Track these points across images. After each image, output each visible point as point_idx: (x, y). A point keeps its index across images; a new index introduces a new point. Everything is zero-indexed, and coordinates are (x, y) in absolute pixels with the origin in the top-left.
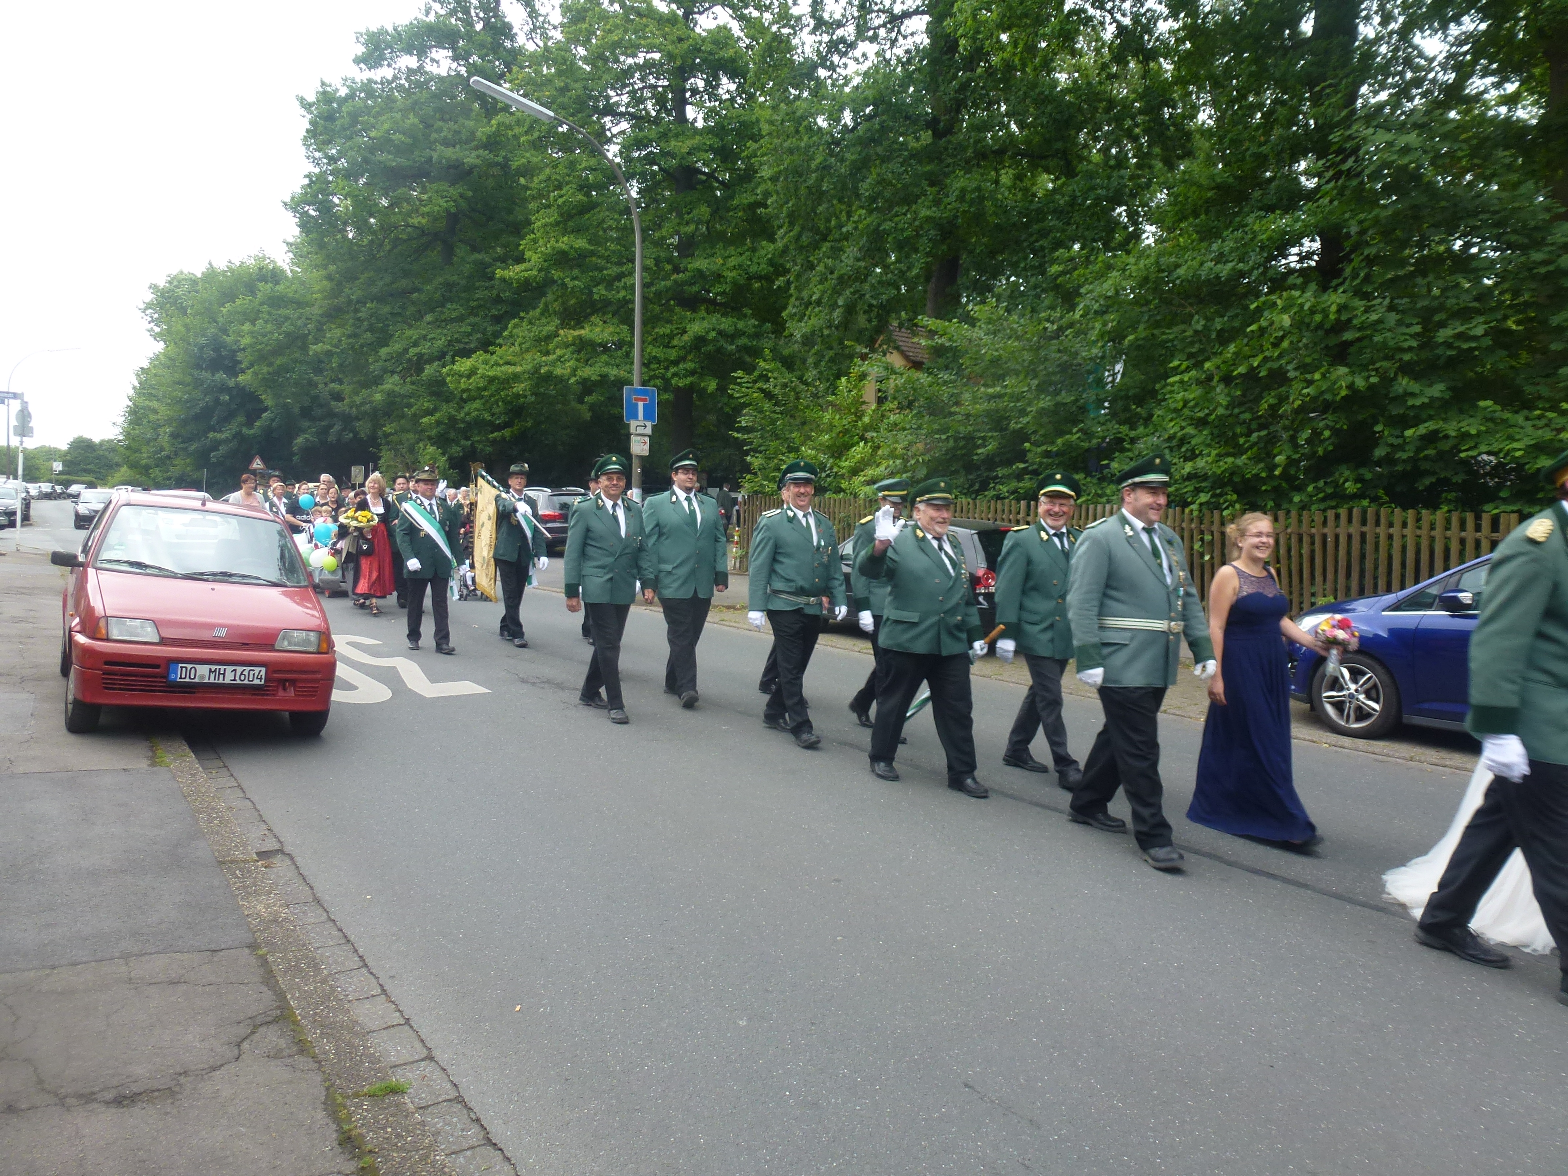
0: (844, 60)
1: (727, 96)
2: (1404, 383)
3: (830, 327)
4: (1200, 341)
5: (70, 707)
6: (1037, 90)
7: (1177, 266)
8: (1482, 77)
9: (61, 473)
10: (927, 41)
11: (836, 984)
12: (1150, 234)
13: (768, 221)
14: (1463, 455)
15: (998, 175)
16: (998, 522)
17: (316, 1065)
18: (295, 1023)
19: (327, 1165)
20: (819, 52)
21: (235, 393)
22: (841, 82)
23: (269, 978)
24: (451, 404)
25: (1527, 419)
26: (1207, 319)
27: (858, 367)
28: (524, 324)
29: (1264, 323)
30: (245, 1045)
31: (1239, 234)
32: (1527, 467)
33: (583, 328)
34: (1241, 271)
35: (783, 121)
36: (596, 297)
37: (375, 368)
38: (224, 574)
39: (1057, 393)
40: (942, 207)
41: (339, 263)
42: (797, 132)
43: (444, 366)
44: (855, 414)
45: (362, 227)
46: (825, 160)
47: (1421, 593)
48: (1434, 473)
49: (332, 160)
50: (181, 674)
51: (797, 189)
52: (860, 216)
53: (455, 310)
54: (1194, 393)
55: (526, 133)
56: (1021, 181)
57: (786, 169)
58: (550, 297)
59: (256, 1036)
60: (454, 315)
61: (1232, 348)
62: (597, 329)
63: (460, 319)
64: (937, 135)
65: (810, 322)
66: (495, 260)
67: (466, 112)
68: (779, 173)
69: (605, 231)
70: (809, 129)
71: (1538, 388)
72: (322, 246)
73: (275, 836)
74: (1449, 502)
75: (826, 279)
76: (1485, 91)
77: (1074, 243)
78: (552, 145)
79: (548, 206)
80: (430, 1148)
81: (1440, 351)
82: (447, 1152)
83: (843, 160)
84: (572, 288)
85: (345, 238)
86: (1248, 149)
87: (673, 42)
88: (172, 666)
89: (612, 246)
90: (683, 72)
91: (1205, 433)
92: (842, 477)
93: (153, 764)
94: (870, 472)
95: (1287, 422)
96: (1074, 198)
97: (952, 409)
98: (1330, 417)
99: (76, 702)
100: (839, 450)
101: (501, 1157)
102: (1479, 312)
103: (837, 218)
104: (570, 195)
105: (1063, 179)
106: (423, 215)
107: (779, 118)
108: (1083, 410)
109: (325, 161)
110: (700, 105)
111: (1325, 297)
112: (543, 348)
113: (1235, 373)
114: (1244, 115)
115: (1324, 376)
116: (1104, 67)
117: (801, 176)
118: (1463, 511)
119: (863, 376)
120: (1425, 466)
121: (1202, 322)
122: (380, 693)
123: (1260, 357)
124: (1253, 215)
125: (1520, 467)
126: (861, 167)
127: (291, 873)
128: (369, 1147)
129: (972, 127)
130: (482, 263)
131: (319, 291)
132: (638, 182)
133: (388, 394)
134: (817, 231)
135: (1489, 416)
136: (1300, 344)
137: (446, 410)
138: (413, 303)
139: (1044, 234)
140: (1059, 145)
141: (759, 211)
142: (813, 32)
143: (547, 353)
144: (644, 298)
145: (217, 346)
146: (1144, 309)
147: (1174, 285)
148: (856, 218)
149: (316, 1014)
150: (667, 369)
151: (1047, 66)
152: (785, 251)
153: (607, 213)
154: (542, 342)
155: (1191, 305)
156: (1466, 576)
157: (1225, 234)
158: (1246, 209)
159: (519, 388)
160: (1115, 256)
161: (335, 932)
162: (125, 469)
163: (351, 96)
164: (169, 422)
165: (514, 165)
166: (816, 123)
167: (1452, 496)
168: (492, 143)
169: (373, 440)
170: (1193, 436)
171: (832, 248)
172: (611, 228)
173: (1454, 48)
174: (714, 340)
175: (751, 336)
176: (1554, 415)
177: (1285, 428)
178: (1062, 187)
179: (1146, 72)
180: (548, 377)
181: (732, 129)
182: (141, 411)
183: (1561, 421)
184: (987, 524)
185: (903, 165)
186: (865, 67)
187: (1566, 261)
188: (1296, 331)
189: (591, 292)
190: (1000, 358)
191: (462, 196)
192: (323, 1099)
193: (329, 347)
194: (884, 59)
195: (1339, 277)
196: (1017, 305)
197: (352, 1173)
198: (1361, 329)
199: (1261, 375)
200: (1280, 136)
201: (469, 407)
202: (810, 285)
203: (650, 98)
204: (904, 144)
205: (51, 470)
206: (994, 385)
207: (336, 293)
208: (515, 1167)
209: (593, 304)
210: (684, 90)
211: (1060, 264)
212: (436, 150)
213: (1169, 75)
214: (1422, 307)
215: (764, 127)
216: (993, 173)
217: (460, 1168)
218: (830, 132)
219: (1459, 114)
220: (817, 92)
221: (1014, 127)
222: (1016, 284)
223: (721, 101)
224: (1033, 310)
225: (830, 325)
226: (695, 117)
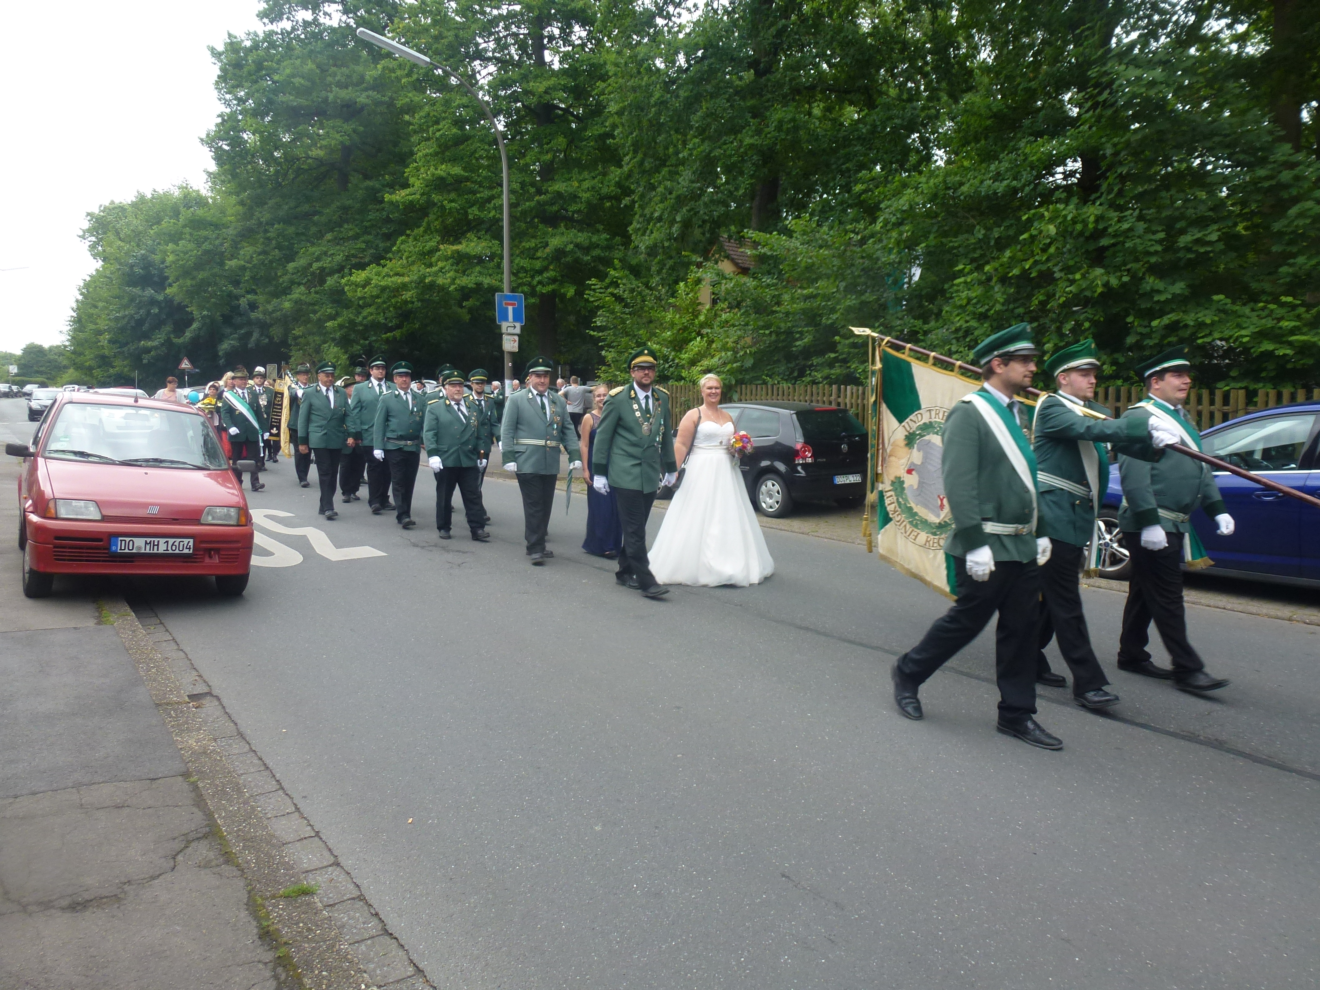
0: (678, 10)
1: (579, 42)
2: (1151, 282)
3: (670, 239)
4: (981, 248)
5: (27, 576)
6: (842, 35)
7: (961, 184)
8: (1217, 19)
9: (17, 375)
11: (676, 794)
12: (940, 156)
13: (616, 150)
14: (1200, 341)
15: (811, 108)
16: (814, 404)
17: (239, 873)
18: (222, 838)
19: (249, 955)
20: (656, 3)
21: (163, 305)
22: (676, 29)
23: (199, 801)
24: (350, 310)
25: (1253, 310)
26: (987, 229)
27: (694, 273)
28: (410, 240)
29: (1034, 232)
30: (180, 858)
31: (1013, 156)
32: (1252, 351)
33: (460, 243)
34: (1014, 187)
35: (626, 63)
36: (471, 217)
37: (284, 280)
38: (156, 460)
39: (862, 293)
40: (763, 136)
41: (250, 191)
42: (639, 72)
43: (343, 277)
44: (693, 313)
45: (269, 159)
46: (662, 96)
49: (241, 101)
50: (121, 546)
51: (639, 122)
52: (694, 143)
53: (351, 229)
54: (977, 292)
55: (407, 75)
56: (830, 113)
57: (630, 105)
58: (431, 217)
59: (189, 850)
60: (351, 233)
61: (1008, 253)
62: (473, 244)
63: (356, 237)
64: (759, 74)
65: (653, 236)
66: (384, 186)
67: (356, 59)
68: (624, 108)
69: (477, 159)
70: (649, 69)
71: (1262, 284)
72: (234, 176)
73: (205, 682)
75: (666, 198)
76: (1221, 31)
77: (876, 165)
78: (431, 86)
79: (428, 139)
80: (336, 939)
81: (1181, 254)
82: (350, 942)
83: (677, 97)
84: (450, 209)
85: (254, 168)
86: (1019, 84)
88: (113, 540)
89: (484, 173)
90: (540, 22)
91: (985, 325)
92: (683, 367)
93: (99, 623)
94: (706, 363)
95: (1054, 316)
96: (874, 126)
97: (774, 309)
98: (1090, 311)
99: (31, 571)
100: (679, 345)
101: (396, 944)
102: (1214, 221)
103: (675, 146)
104: (446, 129)
105: (866, 111)
106: (321, 148)
107: (623, 61)
108: (884, 307)
109: (235, 102)
110: (556, 51)
111: (1085, 210)
112: (427, 261)
113: (1010, 275)
114: (1017, 54)
115: (1084, 276)
116: (899, 13)
117: (642, 110)
118: (1200, 388)
119: (699, 281)
121: (983, 232)
122: (294, 558)
123: (1031, 261)
124: (1024, 140)
125: (1247, 350)
126: (691, 104)
127: (219, 712)
128: (285, 939)
129: (787, 67)
130: (373, 188)
131: (234, 215)
132: (504, 117)
133: (296, 302)
134: (657, 158)
135: (1221, 308)
136: (1065, 250)
137: (346, 315)
138: (315, 224)
139: (848, 158)
140: (862, 82)
141: (608, 142)
143: (431, 265)
144: (511, 216)
145: (147, 264)
146: (934, 221)
147: (960, 201)
148: (691, 146)
149: (239, 830)
150: (533, 277)
151: (851, 13)
152: (630, 175)
153: (479, 144)
154: (426, 256)
155: (973, 217)
157: (1001, 156)
158: (1019, 135)
159: (407, 295)
160: (909, 176)
161: (256, 761)
162: (71, 370)
163: (255, 46)
164: (109, 331)
165: (399, 104)
166: (655, 65)
168: (379, 85)
169: (284, 343)
170: (976, 329)
171: (670, 172)
172: (481, 157)
174: (572, 251)
175: (604, 248)
176: (1275, 306)
177: (1052, 321)
178: (864, 117)
179: (935, 18)
180: (432, 286)
181: (584, 71)
182: (83, 320)
183: (1281, 312)
184: (805, 405)
185: (728, 101)
186: (696, 16)
187: (1286, 176)
188: (1061, 239)
189: (466, 212)
190: (813, 264)
191: (354, 131)
192: (245, 901)
193: (242, 263)
194: (713, 9)
195: (1097, 192)
196: (828, 218)
197: (271, 962)
198: (1115, 236)
199: (1032, 275)
200: (1047, 73)
201: (365, 312)
202: (652, 204)
203: (514, 45)
204: (730, 82)
205: (8, 372)
206: (809, 287)
207: (248, 215)
208: (408, 953)
209: (469, 222)
210: (542, 37)
211: (863, 183)
212: (331, 91)
213: (954, 21)
214: (1167, 217)
215: (611, 69)
216: (807, 106)
217: (362, 954)
218: (667, 73)
219: (1197, 50)
220: (656, 38)
221: (825, 66)
222: (827, 201)
223: (574, 46)
224: (841, 223)
225: (670, 237)
226: (552, 61)
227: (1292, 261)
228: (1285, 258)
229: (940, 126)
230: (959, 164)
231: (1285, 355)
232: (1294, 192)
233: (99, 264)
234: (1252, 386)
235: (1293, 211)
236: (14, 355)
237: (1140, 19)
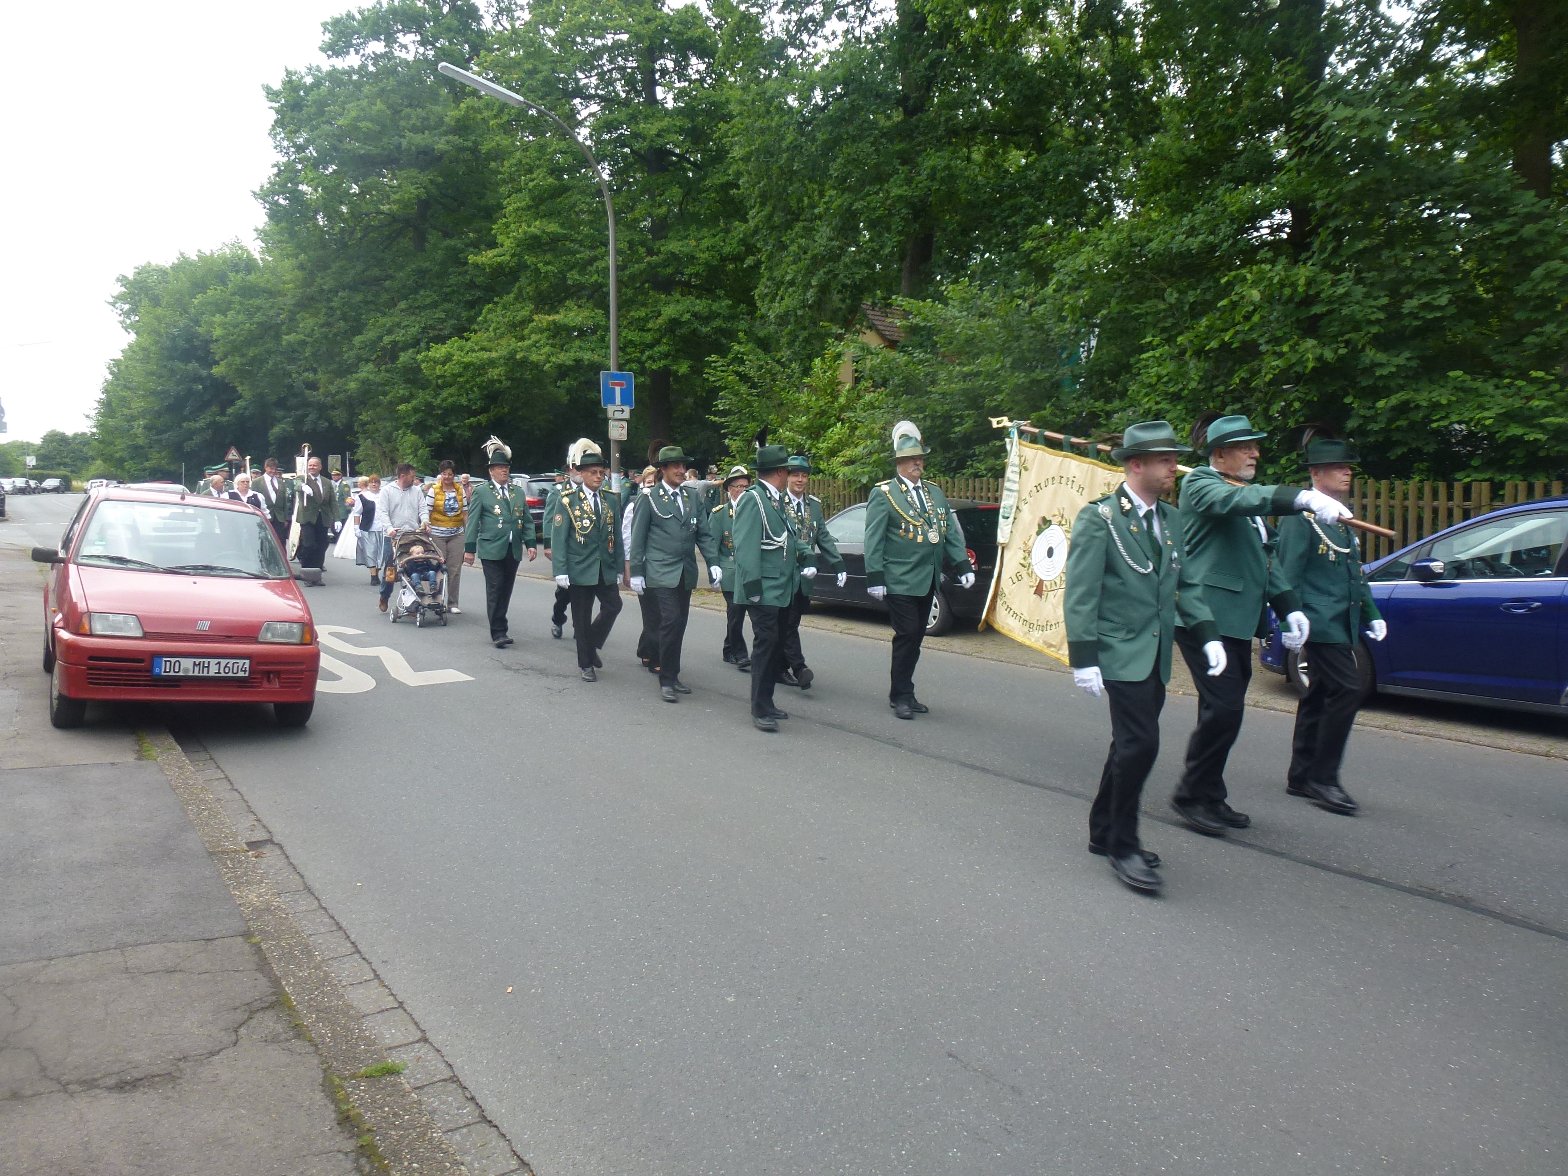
0: (813, 38)
1: (697, 76)
2: (1371, 355)
3: (804, 307)
4: (1173, 315)
5: (55, 702)
6: (1007, 67)
7: (1150, 240)
8: (1450, 44)
9: (34, 467)
10: (896, 18)
11: (822, 960)
12: (1122, 209)
13: (741, 202)
14: (1434, 425)
15: (969, 152)
16: (976, 501)
17: (313, 1048)
18: (291, 1008)
19: (327, 1144)
20: (788, 31)
21: (208, 383)
22: (811, 61)
23: (263, 965)
24: (427, 391)
25: (1497, 387)
26: (1180, 292)
27: (833, 347)
28: (499, 309)
29: (1235, 298)
30: (243, 1031)
31: (1209, 207)
32: (1497, 436)
33: (557, 312)
34: (1211, 243)
35: (753, 101)
36: (569, 282)
37: (349, 356)
38: (206, 568)
39: (1032, 369)
40: (913, 186)
41: (311, 253)
42: (768, 112)
43: (419, 352)
44: (831, 394)
45: (332, 215)
46: (796, 140)
47: (1395, 562)
48: (1406, 444)
49: (300, 149)
50: (166, 668)
51: (768, 169)
52: (831, 196)
53: (428, 296)
54: (1170, 367)
55: (496, 117)
56: (993, 158)
57: (758, 149)
58: (523, 281)
59: (254, 1022)
60: (428, 301)
61: (1204, 322)
62: (572, 314)
63: (434, 305)
64: (909, 113)
65: (784, 303)
66: (467, 246)
67: (434, 97)
68: (751, 153)
69: (577, 214)
70: (780, 109)
71: (1505, 356)
72: (293, 235)
73: (264, 827)
74: (1421, 472)
75: (800, 259)
76: (1453, 58)
77: (1047, 218)
78: (523, 129)
79: (519, 191)
80: (428, 1126)
81: (1406, 322)
82: (444, 1129)
83: (814, 140)
84: (546, 272)
85: (316, 225)
86: (1216, 122)
87: (641, 23)
88: (156, 660)
89: (585, 230)
90: (652, 53)
91: (1179, 407)
92: (821, 458)
93: (140, 758)
94: (848, 453)
95: (1260, 395)
96: (1046, 173)
97: (929, 389)
98: (1301, 389)
99: (61, 697)
100: (816, 432)
101: (497, 1133)
102: (1445, 282)
103: (810, 197)
104: (542, 179)
105: (1035, 155)
106: (394, 202)
107: (750, 98)
108: (1057, 385)
109: (293, 149)
110: (670, 87)
111: (1295, 270)
112: (519, 334)
113: (1207, 348)
114: (1214, 88)
115: (1293, 348)
116: (1073, 41)
117: (772, 156)
118: (1435, 480)
119: (839, 356)
120: (1396, 437)
121: (1176, 295)
122: (364, 683)
123: (1232, 332)
124: (1223, 188)
125: (1491, 436)
126: (831, 146)
127: (282, 863)
128: (368, 1126)
129: (943, 105)
130: (454, 249)
131: (291, 281)
132: (609, 165)
133: (363, 382)
134: (789, 212)
135: (1459, 385)
136: (1271, 318)
137: (422, 397)
138: (386, 290)
139: (1016, 210)
140: (1029, 121)
141: (731, 192)
142: (781, 11)
143: (522, 339)
144: (619, 282)
145: (190, 337)
146: (1117, 284)
147: (1147, 259)
148: (826, 199)
149: (311, 999)
150: (642, 352)
151: (1016, 40)
152: (756, 231)
153: (579, 197)
154: (517, 328)
155: (1163, 279)
156: (1436, 545)
157: (1196, 207)
158: (1216, 182)
159: (494, 373)
160: (1087, 232)
161: (327, 920)
162: (99, 462)
163: (317, 84)
164: (143, 414)
165: (484, 148)
166: (786, 103)
167: (1423, 466)
168: (462, 127)
169: (349, 428)
170: (1168, 411)
171: (804, 228)
172: (582, 211)
173: (1421, 16)
174: (688, 322)
175: (727, 319)
176: (1524, 383)
177: (1259, 401)
178: (1034, 163)
179: (1115, 45)
180: (524, 363)
181: (703, 110)
182: (114, 405)
183: (1532, 389)
184: (967, 503)
185: (873, 144)
186: (835, 45)
187: (1529, 230)
188: (1266, 305)
189: (565, 276)
190: (975, 336)
191: (432, 182)
192: (321, 1080)
193: (302, 337)
194: (854, 37)
195: (1308, 251)
196: (990, 282)
197: (352, 1151)
198: (1330, 302)
199: (1234, 346)
200: (1248, 108)
201: (445, 393)
202: (784, 265)
203: (619, 80)
204: (875, 122)
205: (25, 464)
206: (970, 364)
207: (308, 282)
208: (510, 1144)
209: (568, 288)
210: (653, 71)
211: (1033, 240)
212: (404, 137)
213: (1138, 49)
214: (1390, 280)
215: (734, 108)
216: (965, 150)
217: (457, 1144)
218: (801, 112)
219: (1426, 81)
220: (787, 72)
221: (986, 103)
222: (989, 261)
223: (691, 82)
224: (1006, 286)
225: (804, 305)
226: (665, 98)
227: (1538, 329)
228: (1531, 326)
229: (1122, 172)
230: (1146, 217)
231: (1536, 440)
232: (1540, 249)
233: (132, 337)
234: (1498, 478)
235: (1538, 272)
236: (32, 445)
237: (1360, 44)
